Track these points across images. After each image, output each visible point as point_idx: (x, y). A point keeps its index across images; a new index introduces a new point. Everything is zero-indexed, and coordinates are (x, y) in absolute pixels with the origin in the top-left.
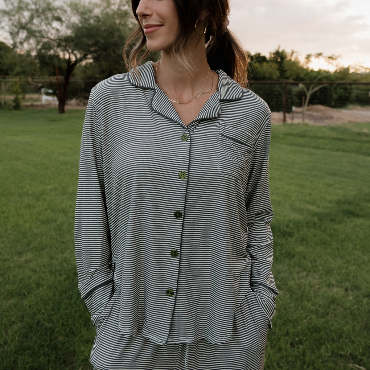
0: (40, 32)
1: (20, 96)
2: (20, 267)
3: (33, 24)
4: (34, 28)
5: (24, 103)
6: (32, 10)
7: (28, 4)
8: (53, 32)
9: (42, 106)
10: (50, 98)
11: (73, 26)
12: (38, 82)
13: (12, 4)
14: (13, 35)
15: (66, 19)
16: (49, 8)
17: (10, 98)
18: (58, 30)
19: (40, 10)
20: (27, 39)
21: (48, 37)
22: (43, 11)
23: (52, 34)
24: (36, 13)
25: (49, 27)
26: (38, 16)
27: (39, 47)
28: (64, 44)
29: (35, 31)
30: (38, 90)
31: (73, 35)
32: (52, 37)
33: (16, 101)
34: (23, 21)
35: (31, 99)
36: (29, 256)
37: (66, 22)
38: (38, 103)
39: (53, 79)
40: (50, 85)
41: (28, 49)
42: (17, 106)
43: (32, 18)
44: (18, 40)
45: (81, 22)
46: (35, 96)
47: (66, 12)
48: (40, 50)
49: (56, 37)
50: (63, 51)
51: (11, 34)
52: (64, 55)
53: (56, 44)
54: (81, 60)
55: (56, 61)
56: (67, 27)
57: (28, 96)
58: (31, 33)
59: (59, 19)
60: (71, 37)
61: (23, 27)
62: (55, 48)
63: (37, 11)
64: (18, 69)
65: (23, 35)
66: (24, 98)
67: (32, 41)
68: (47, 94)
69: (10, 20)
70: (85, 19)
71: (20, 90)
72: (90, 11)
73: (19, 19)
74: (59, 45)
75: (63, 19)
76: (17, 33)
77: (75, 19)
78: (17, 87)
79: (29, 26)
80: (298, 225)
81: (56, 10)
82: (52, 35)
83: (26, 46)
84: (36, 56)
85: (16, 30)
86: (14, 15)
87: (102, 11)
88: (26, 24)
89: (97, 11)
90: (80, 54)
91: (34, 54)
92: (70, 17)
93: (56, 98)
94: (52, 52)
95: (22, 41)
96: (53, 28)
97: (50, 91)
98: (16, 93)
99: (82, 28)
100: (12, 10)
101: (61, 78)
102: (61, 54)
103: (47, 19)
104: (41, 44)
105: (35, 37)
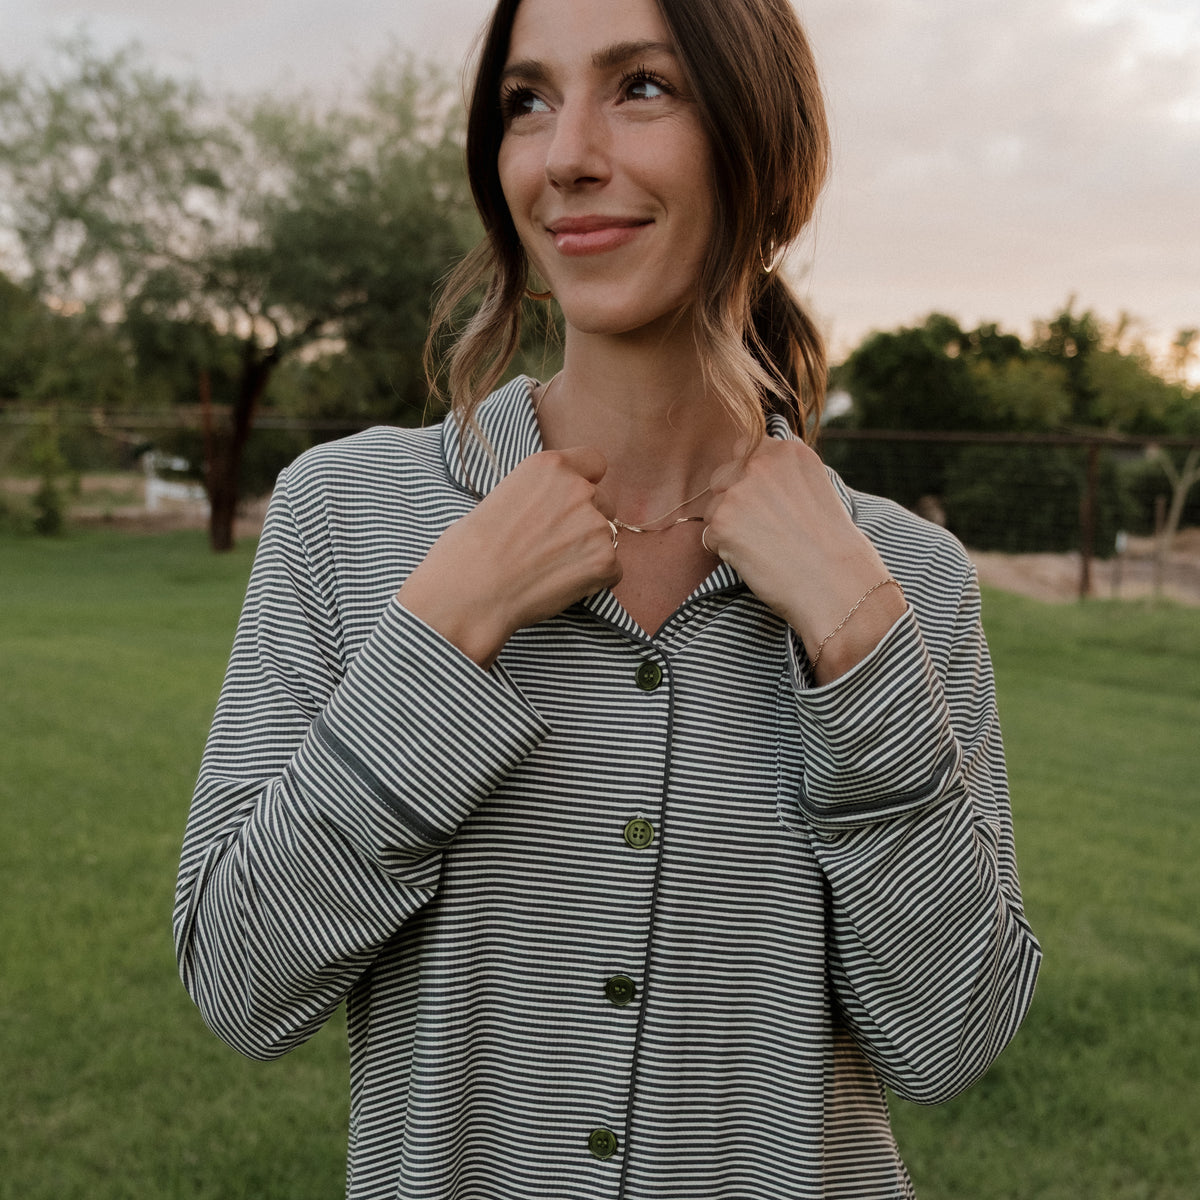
0: (137, 229)
1: (61, 483)
2: (44, 1150)
3: (110, 198)
4: (113, 213)
5: (76, 511)
6: (105, 141)
7: (88, 118)
8: (189, 229)
9: (146, 522)
10: (178, 491)
11: (265, 209)
12: (130, 430)
13: (28, 117)
14: (33, 239)
15: (240, 181)
16: (174, 136)
17: (22, 488)
18: (206, 223)
19: (138, 144)
20: (86, 257)
21: (167, 252)
22: (150, 149)
23: (182, 239)
24: (122, 155)
25: (173, 210)
26: (130, 167)
27: (133, 290)
28: (229, 278)
29: (118, 228)
30: (129, 460)
31: (267, 244)
32: (185, 251)
33: (45, 500)
34: (71, 185)
35: (105, 494)
36: (79, 1108)
37: (241, 192)
38: (131, 511)
39: (191, 417)
40: (178, 442)
41: (91, 298)
42: (49, 523)
43: (104, 173)
44: (51, 261)
45: (297, 193)
46: (120, 482)
47: (236, 150)
48: (139, 300)
49: (201, 250)
50: (228, 306)
51: (25, 235)
52: (232, 322)
53: (198, 280)
54: (297, 342)
55: (198, 347)
56: (245, 213)
57: (91, 482)
58: (102, 236)
59: (209, 179)
60: (258, 251)
61: (68, 209)
62: (196, 296)
63: (124, 145)
64: (51, 376)
65: (70, 239)
66: (75, 490)
67: (107, 266)
68: (167, 474)
69: (20, 180)
70: (314, 181)
71: (59, 460)
72: (334, 149)
73: (56, 181)
74: (212, 284)
75: (228, 177)
76: (48, 234)
77: (276, 181)
78: (48, 448)
79: (94, 204)
80: (1122, 998)
81: (198, 141)
82: (185, 242)
83: (81, 284)
84: (122, 327)
85: (42, 220)
86: (33, 162)
87: (381, 150)
88: (83, 197)
89: (361, 151)
90: (295, 318)
91: (113, 315)
92: (255, 173)
93: (199, 492)
94: (183, 310)
95: (68, 266)
96: (188, 216)
97: (179, 464)
98: (44, 468)
99: (302, 214)
100: (28, 143)
101: (220, 413)
102: (220, 320)
103: (163, 177)
104: (141, 279)
105: (118, 247)
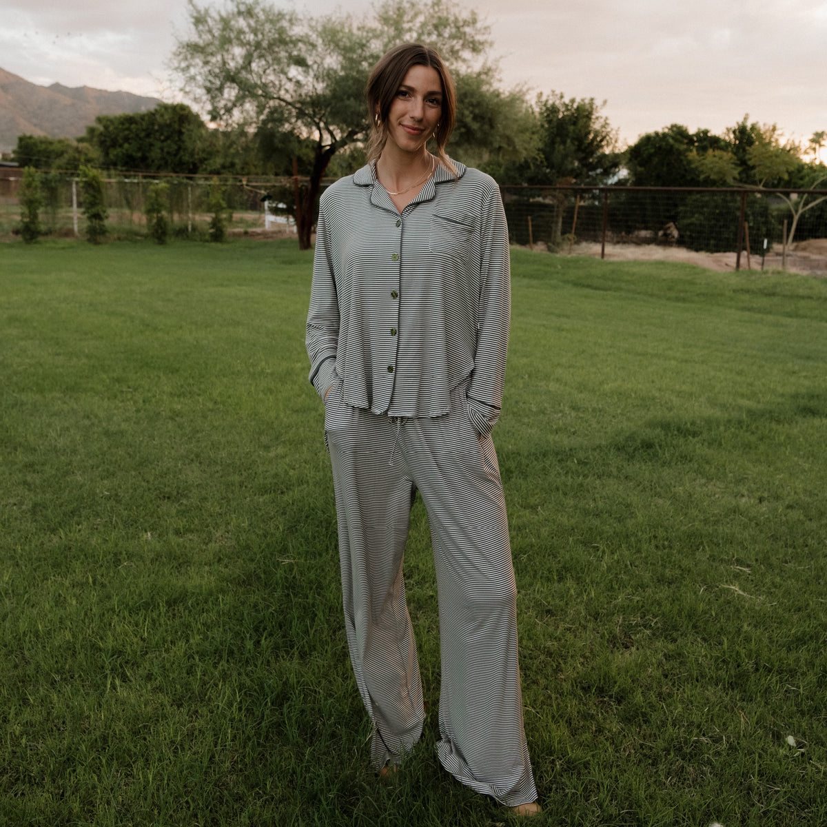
0: (265, 86)
1: (224, 216)
3: (251, 72)
4: (253, 79)
5: (230, 230)
6: (249, 43)
7: (241, 32)
8: (290, 86)
9: (265, 235)
10: (281, 220)
11: (328, 75)
12: (259, 188)
13: (210, 31)
14: (213, 92)
15: (315, 62)
16: (282, 40)
17: (204, 219)
18: (298, 82)
19: (265, 44)
20: (240, 100)
21: (279, 98)
22: (270, 45)
23: (287, 91)
24: (257, 50)
25: (282, 76)
26: (261, 56)
27: (262, 117)
28: (310, 111)
29: (256, 86)
30: (255, 205)
31: (328, 92)
32: (288, 97)
33: (216, 223)
34: (232, 65)
35: (242, 221)
37: (315, 67)
38: (259, 230)
39: (285, 182)
40: (281, 195)
41: (242, 121)
42: (218, 235)
43: (248, 59)
44: (222, 104)
45: (343, 68)
46: (250, 216)
47: (314, 46)
48: (265, 122)
49: (297, 98)
50: (307, 125)
51: (209, 90)
52: (310, 133)
53: (294, 112)
54: (343, 143)
55: (295, 145)
56: (317, 77)
57: (237, 215)
58: (247, 91)
59: (300, 62)
60: (324, 96)
61: (231, 78)
62: (293, 120)
63: (258, 45)
64: (218, 162)
65: (231, 92)
66: (230, 219)
67: (250, 106)
68: (276, 211)
69: (206, 63)
70: (351, 60)
71: (224, 204)
72: (362, 46)
73: (224, 63)
74: (301, 114)
75: (310, 62)
76: (221, 89)
77: (333, 61)
78: (216, 198)
79: (244, 74)
81: (295, 43)
82: (288, 92)
83: (236, 113)
84: (256, 135)
85: (218, 83)
86: (212, 54)
87: (386, 45)
88: (238, 71)
89: (376, 46)
90: (342, 131)
91: (252, 130)
92: (323, 59)
93: (292, 219)
94: (287, 127)
95: (230, 105)
96: (290, 80)
97: (281, 206)
98: (218, 208)
99: (345, 79)
100: (211, 44)
101: (304, 180)
102: (304, 133)
103: (277, 60)
104: (266, 111)
105: (255, 96)
